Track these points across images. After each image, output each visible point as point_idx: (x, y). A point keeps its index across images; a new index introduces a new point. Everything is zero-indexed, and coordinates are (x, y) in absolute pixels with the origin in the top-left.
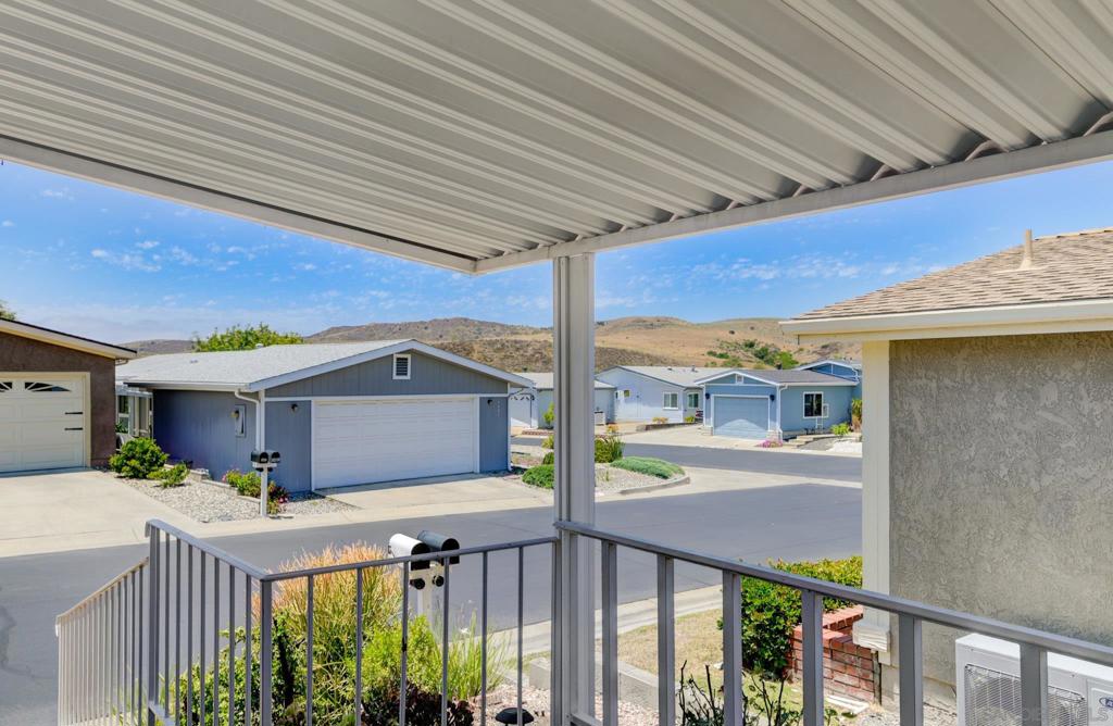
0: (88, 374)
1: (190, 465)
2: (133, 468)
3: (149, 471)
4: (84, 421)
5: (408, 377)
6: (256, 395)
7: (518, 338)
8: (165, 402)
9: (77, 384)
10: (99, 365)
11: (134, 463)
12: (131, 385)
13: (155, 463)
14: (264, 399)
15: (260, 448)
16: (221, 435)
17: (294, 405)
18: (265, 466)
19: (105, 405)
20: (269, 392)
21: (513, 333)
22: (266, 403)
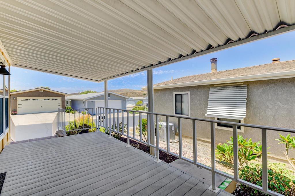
0: (61, 97)
1: (77, 111)
2: (68, 111)
3: (70, 111)
4: (61, 104)
5: (110, 97)
6: (86, 100)
7: (135, 92)
8: (73, 102)
9: (59, 99)
10: (63, 96)
11: (68, 110)
12: (68, 99)
13: (71, 110)
14: (87, 101)
15: (87, 108)
16: (81, 106)
17: (92, 102)
18: (87, 110)
19: (63, 102)
20: (88, 100)
21: (135, 91)
22: (88, 101)
